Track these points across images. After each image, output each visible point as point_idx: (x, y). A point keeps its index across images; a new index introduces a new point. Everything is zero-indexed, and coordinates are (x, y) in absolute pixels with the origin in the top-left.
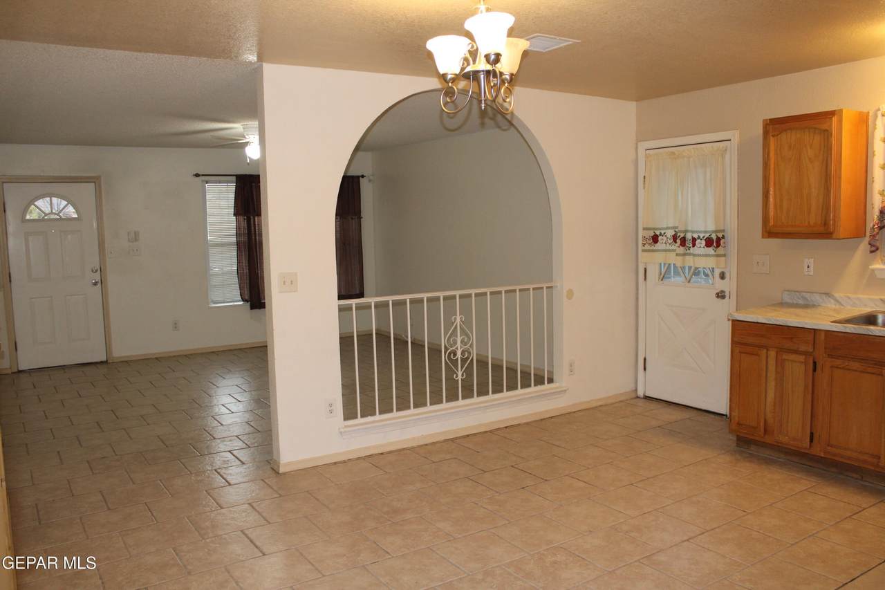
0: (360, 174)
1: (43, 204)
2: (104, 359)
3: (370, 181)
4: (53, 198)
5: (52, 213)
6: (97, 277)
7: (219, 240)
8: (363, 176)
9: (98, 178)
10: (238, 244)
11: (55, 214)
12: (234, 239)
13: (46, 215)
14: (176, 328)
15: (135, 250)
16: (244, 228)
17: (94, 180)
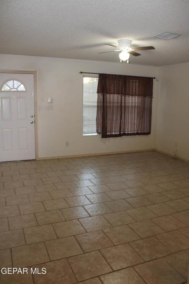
0: (154, 77)
1: (10, 83)
2: (34, 158)
3: (157, 80)
4: (14, 81)
5: (14, 88)
6: (33, 119)
7: (88, 104)
8: (154, 78)
9: (36, 72)
10: (98, 107)
11: (15, 88)
12: (96, 104)
13: (11, 89)
14: (67, 145)
15: (51, 107)
16: (101, 99)
17: (33, 73)
